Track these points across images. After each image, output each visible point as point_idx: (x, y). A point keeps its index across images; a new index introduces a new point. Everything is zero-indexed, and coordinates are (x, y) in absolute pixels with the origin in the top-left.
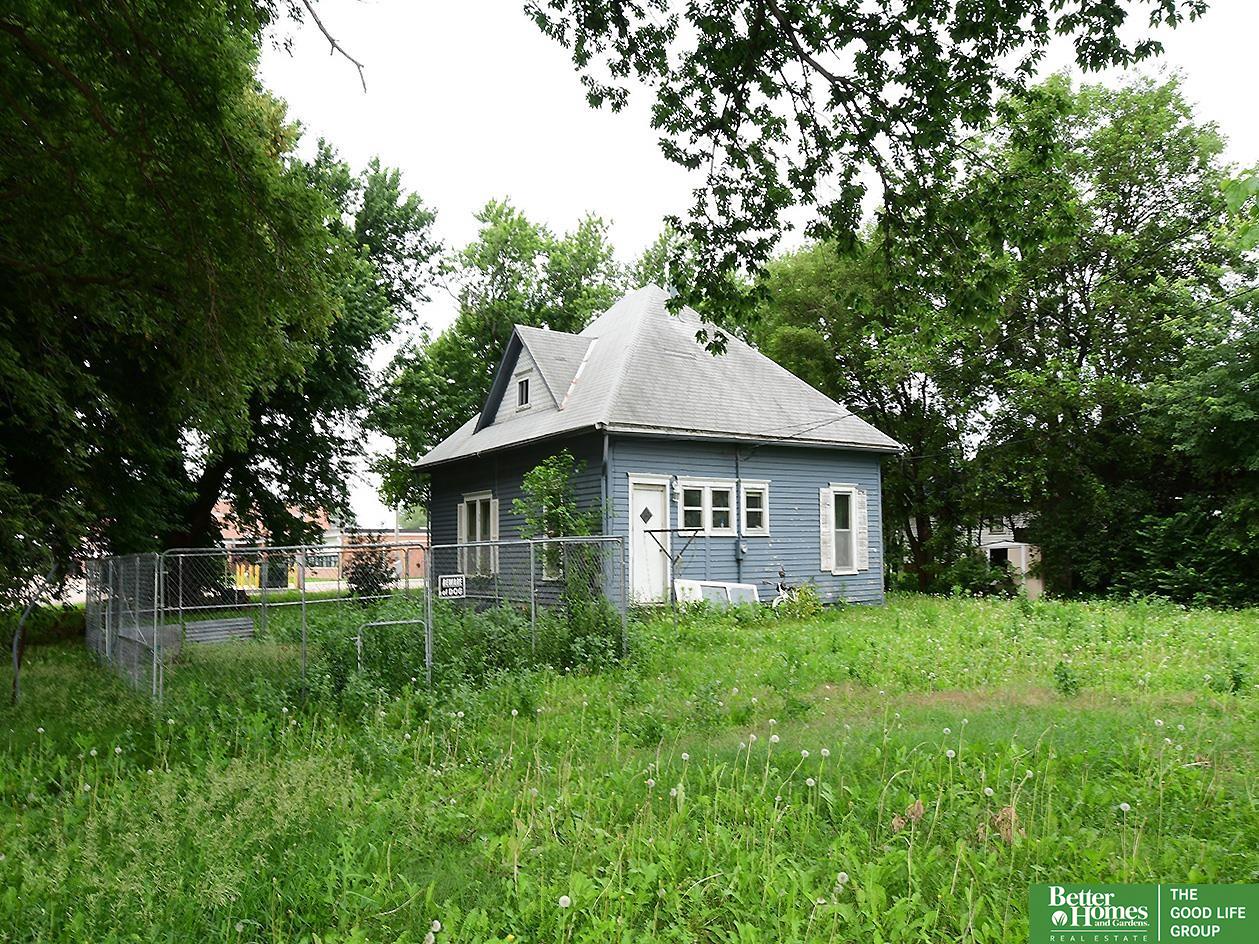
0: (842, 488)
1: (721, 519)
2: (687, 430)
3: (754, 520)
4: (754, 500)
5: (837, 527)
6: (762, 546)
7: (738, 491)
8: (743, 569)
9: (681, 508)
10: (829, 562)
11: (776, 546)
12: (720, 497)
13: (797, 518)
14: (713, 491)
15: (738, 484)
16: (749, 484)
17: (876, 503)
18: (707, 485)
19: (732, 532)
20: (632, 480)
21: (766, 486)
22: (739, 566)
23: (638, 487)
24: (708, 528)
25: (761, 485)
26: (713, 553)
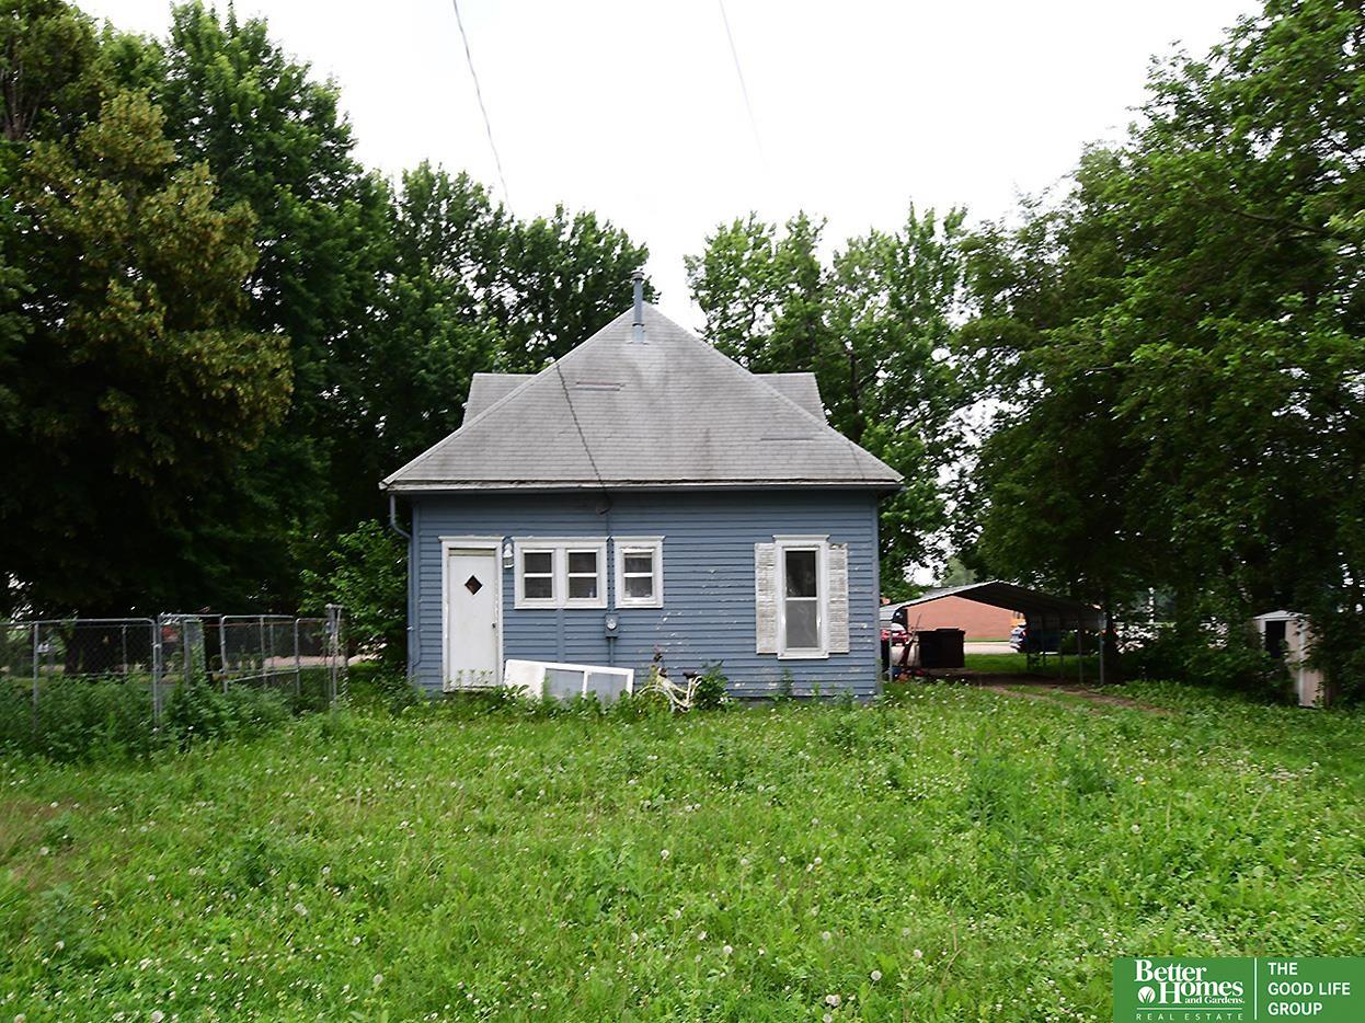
0: (800, 543)
1: (582, 588)
2: (512, 482)
3: (639, 587)
4: (638, 564)
5: (789, 594)
7: (610, 553)
8: (617, 651)
9: (520, 576)
10: (773, 638)
11: (672, 621)
12: (581, 561)
13: (714, 584)
14: (569, 554)
15: (610, 543)
16: (626, 545)
17: (869, 560)
18: (560, 548)
19: (600, 602)
20: (446, 545)
21: (658, 546)
23: (454, 552)
24: (561, 598)
25: (652, 545)
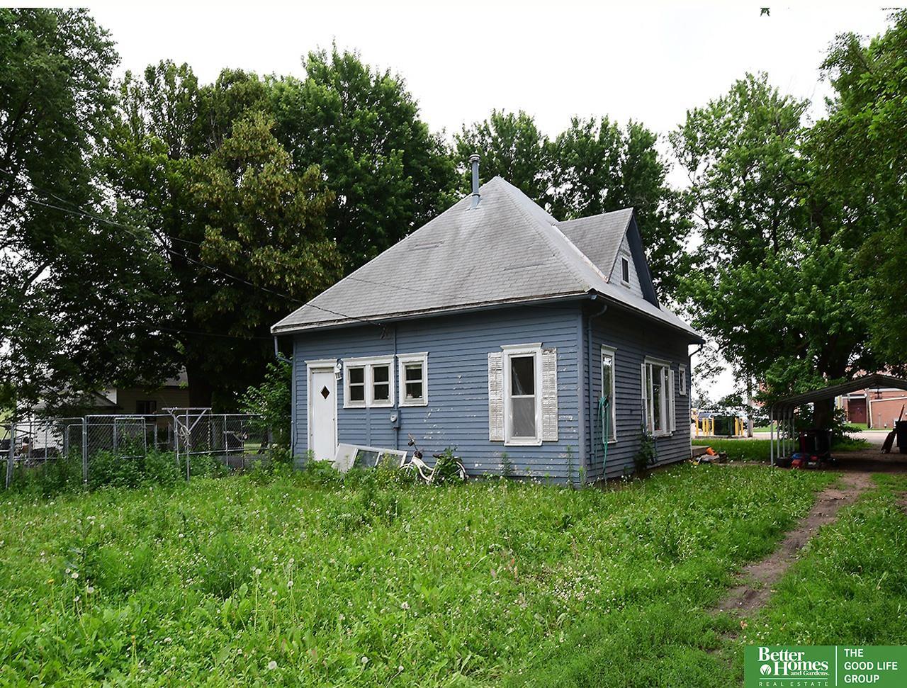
1: (381, 393)
3: (414, 390)
4: (414, 373)
5: (514, 393)
6: (421, 416)
7: (397, 366)
8: (400, 437)
9: (347, 385)
10: (501, 428)
11: (433, 415)
12: (381, 373)
13: (460, 387)
14: (374, 368)
15: (396, 359)
16: (406, 358)
18: (368, 364)
19: (390, 402)
20: (308, 366)
21: (425, 358)
22: (398, 434)
23: (314, 371)
24: (369, 400)
25: (420, 358)
26: (372, 422)
